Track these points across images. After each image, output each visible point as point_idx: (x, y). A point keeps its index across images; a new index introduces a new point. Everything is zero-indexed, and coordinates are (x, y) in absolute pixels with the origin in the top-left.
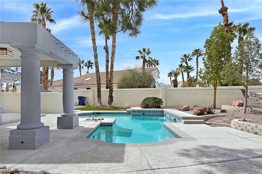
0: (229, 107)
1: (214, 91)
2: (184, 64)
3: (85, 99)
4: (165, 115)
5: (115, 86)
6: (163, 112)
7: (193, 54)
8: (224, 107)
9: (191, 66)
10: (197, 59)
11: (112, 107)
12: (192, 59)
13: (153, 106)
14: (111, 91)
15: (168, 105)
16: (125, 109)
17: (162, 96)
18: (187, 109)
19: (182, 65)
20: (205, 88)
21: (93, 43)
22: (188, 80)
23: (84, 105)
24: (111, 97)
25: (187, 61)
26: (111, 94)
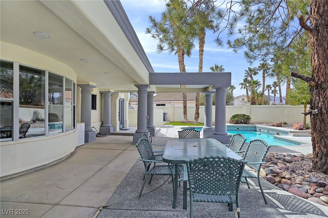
3: (165, 115)
4: (260, 130)
6: (256, 128)
18: (280, 125)
19: (246, 79)
23: (165, 120)
24: (198, 113)
25: (253, 75)
26: (198, 111)
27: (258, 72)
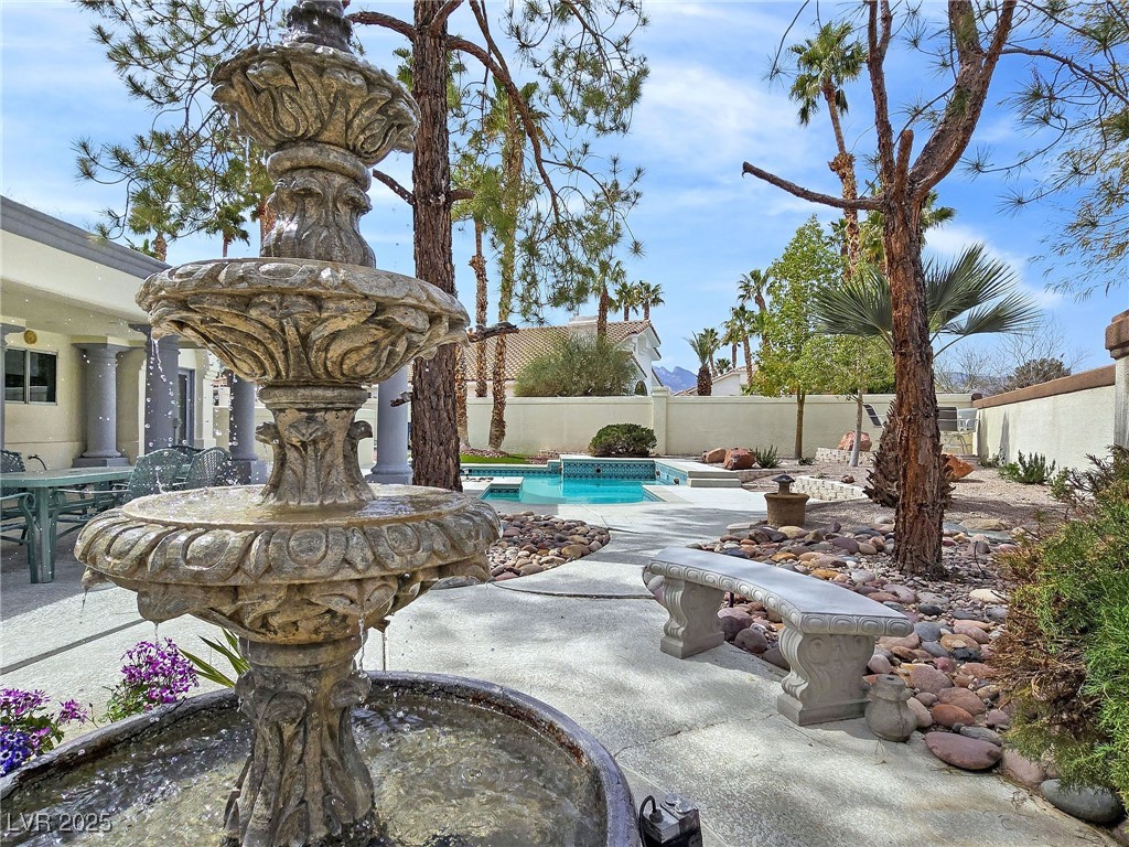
1: (796, 407)
4: (658, 474)
5: (510, 386)
8: (819, 453)
11: (501, 453)
13: (627, 450)
14: (499, 404)
15: (673, 449)
16: (543, 460)
17: (656, 423)
18: (715, 458)
19: (742, 308)
20: (773, 399)
24: (499, 423)
26: (500, 415)
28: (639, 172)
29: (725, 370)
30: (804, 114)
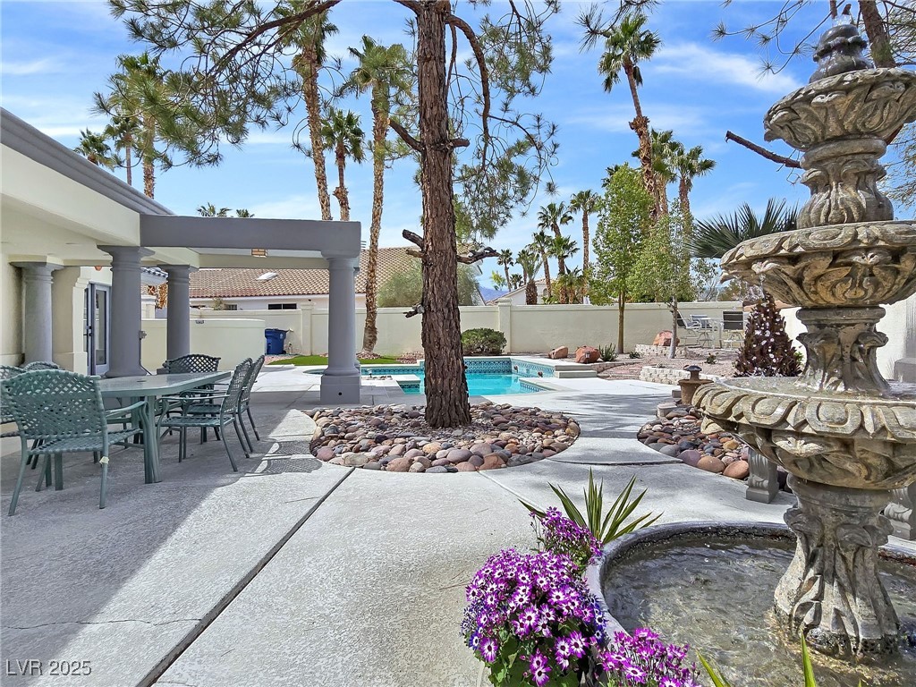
0: (647, 347)
1: (618, 313)
2: (549, 232)
3: (284, 337)
4: (516, 368)
5: (379, 298)
6: (510, 364)
7: (576, 207)
8: (639, 349)
9: (567, 240)
10: (585, 220)
11: (374, 355)
12: (570, 218)
14: (371, 314)
15: (517, 348)
17: (503, 327)
18: (563, 355)
19: (542, 234)
20: (601, 307)
21: (319, 187)
22: (563, 281)
23: (284, 352)
24: (371, 330)
25: (558, 223)
26: (373, 322)
27: (572, 215)
28: (554, 128)
29: (518, 284)
30: (608, 83)
